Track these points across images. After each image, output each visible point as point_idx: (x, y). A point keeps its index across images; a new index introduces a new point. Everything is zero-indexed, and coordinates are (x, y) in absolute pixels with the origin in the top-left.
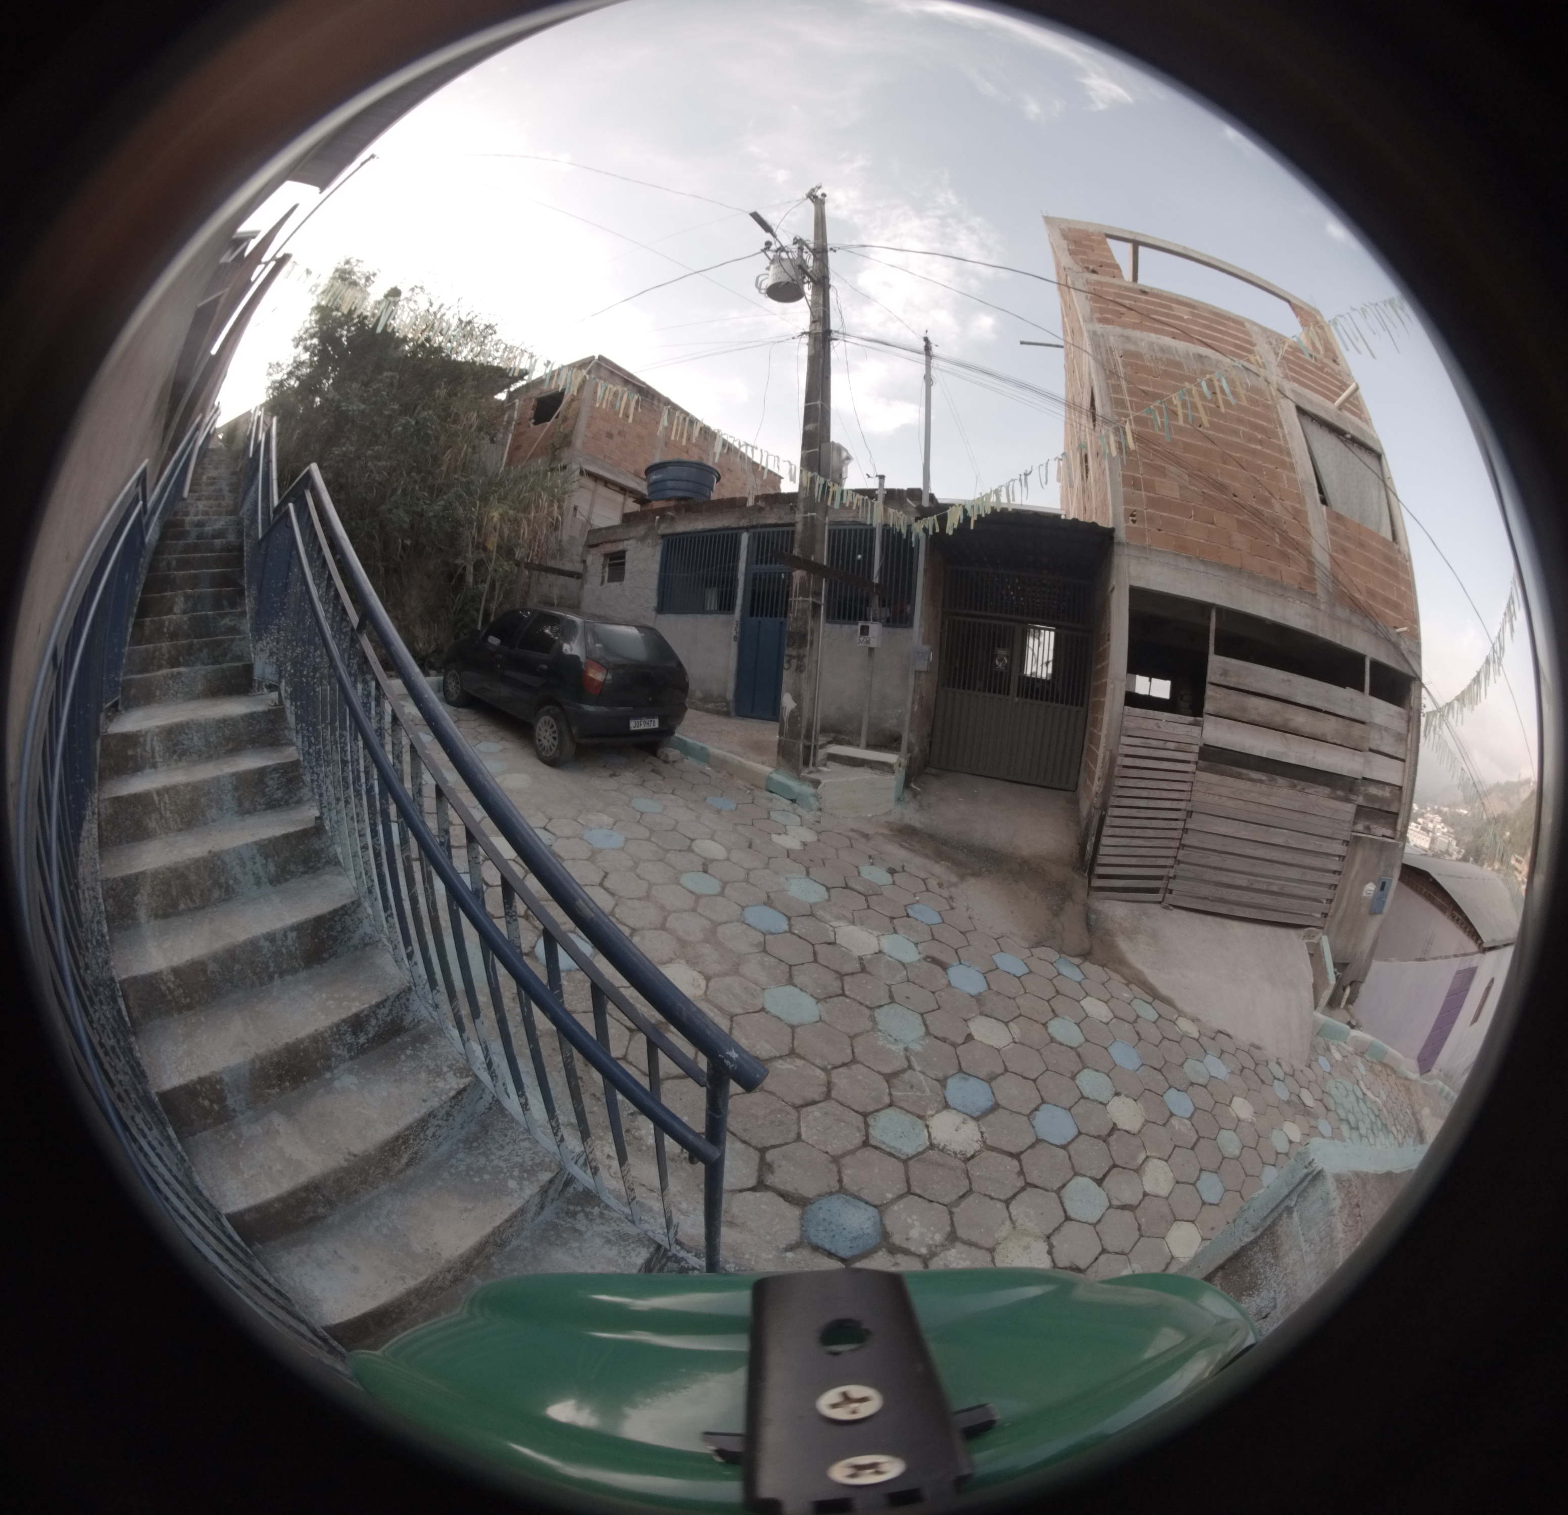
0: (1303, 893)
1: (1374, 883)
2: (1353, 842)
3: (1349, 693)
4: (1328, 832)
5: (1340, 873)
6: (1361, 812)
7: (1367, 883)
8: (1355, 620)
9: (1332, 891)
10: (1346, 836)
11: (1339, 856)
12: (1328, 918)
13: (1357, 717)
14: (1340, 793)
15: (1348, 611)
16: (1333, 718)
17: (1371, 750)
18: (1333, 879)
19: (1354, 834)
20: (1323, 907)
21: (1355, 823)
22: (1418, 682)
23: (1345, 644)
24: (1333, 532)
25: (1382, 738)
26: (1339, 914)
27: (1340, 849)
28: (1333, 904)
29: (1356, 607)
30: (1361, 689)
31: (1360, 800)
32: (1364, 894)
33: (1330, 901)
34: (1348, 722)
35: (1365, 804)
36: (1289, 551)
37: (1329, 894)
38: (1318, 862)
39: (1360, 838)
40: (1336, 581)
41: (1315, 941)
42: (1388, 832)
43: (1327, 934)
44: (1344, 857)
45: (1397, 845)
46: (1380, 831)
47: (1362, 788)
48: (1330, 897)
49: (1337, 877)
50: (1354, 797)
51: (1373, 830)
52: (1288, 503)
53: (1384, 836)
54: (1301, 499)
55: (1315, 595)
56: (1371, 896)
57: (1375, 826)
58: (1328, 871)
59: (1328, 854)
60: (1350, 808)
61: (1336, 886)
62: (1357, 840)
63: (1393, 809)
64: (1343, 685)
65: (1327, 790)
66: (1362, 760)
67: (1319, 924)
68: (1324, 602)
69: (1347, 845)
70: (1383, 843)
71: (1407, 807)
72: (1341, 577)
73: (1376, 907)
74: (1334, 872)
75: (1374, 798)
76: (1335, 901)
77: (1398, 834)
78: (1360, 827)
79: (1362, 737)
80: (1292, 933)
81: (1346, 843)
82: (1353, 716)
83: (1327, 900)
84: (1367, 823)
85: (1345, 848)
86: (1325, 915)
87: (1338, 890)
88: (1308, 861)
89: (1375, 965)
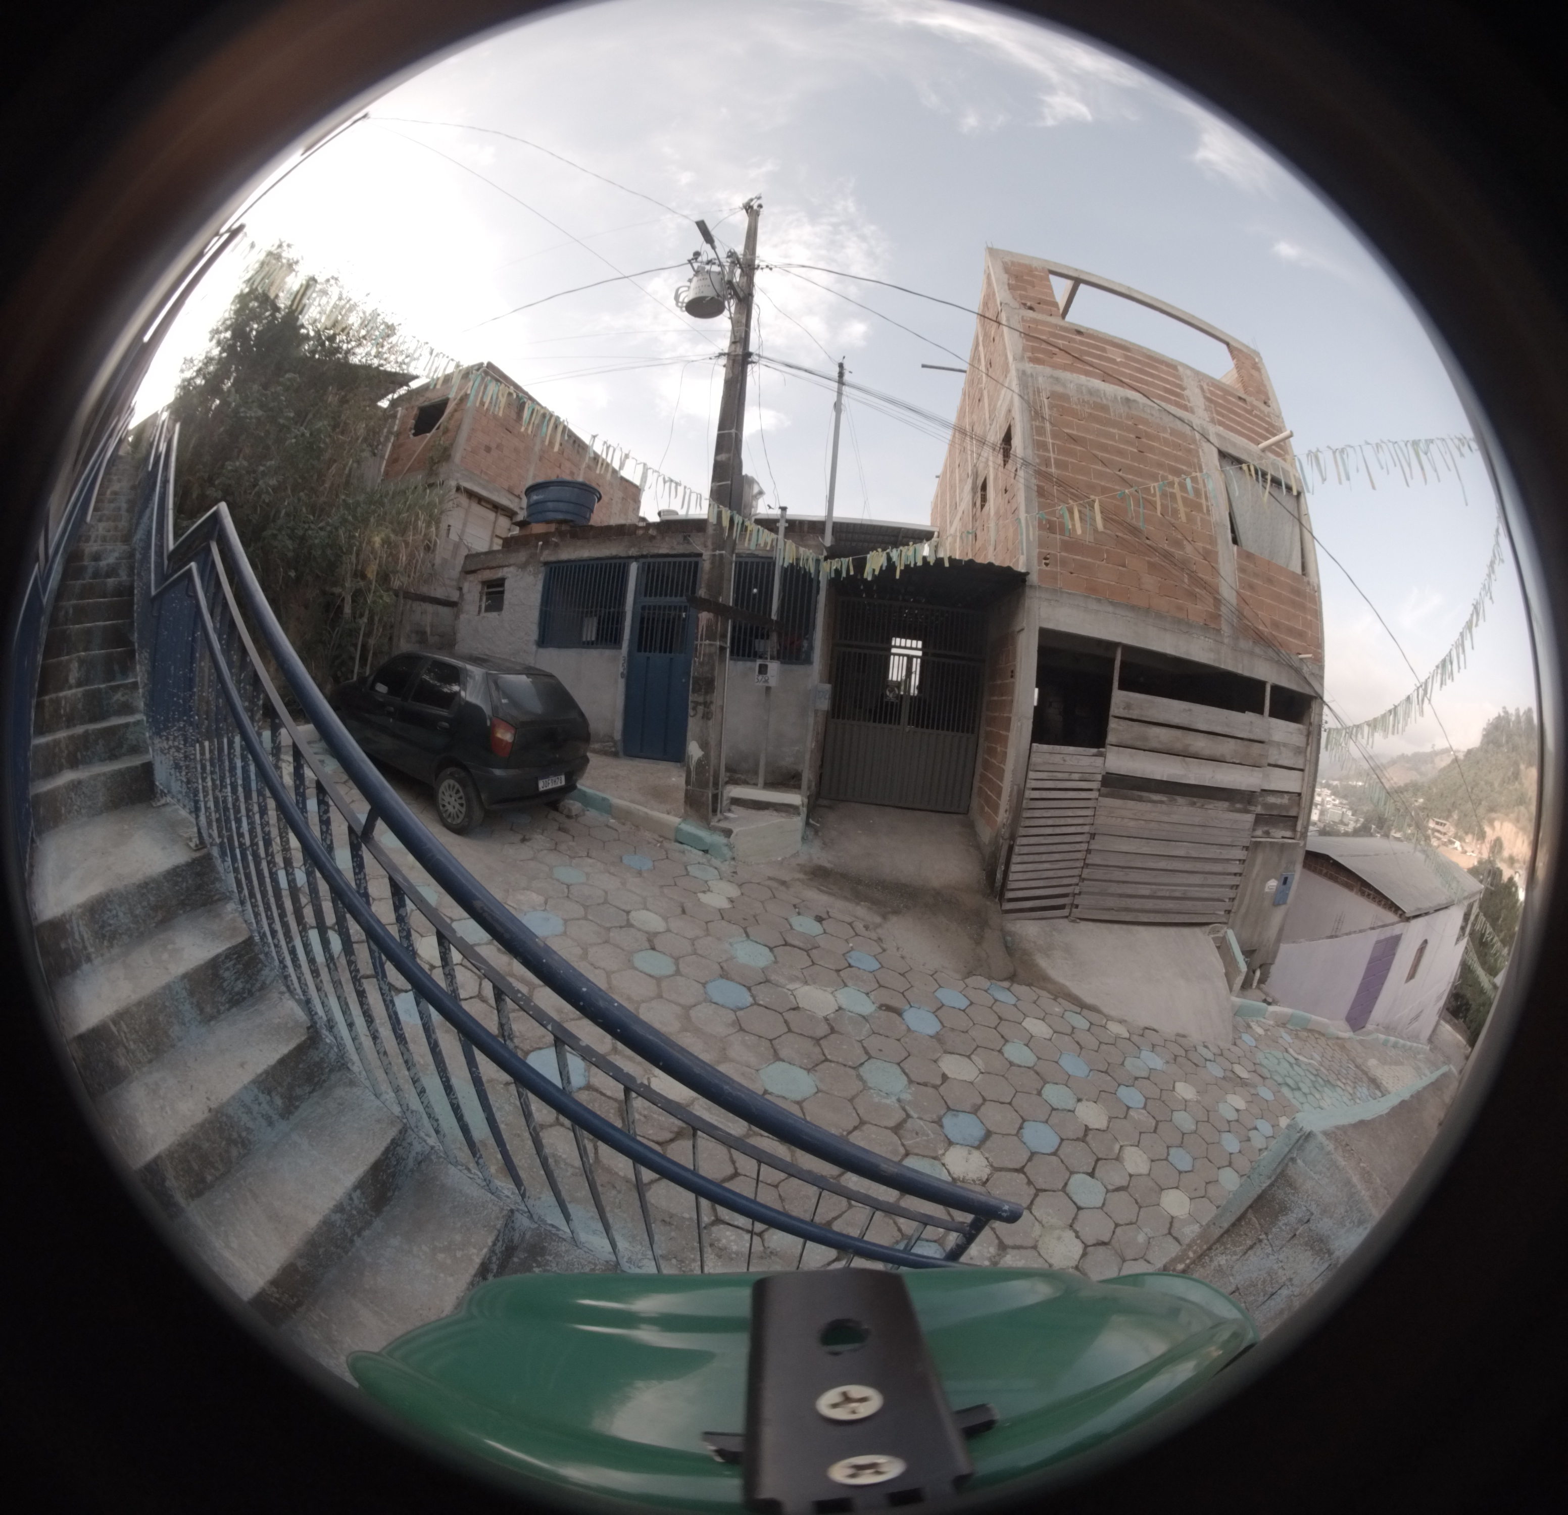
0: (1205, 895)
1: (1276, 879)
2: (1254, 847)
3: (1248, 717)
4: (1228, 841)
5: (1240, 874)
6: (1260, 820)
7: (1269, 880)
8: (1257, 650)
9: (1234, 891)
10: (1246, 842)
11: (1240, 860)
12: (1232, 914)
13: (1256, 738)
14: (1238, 806)
15: (1251, 643)
16: (1232, 741)
17: (1269, 765)
18: (1235, 880)
19: (1254, 840)
20: (1227, 905)
21: (1254, 830)
22: (1319, 701)
23: (1247, 674)
24: (1242, 570)
25: (1280, 754)
26: (1243, 910)
27: (1241, 854)
28: (1236, 902)
29: (1260, 638)
30: (1261, 712)
31: (1259, 809)
32: (1267, 890)
33: (1233, 899)
34: (1246, 743)
35: (1263, 812)
36: (1197, 590)
37: (1232, 894)
38: (1218, 868)
39: (1260, 842)
40: (1241, 615)
41: (1220, 935)
42: (1288, 834)
43: (1232, 928)
44: (1244, 861)
45: (1298, 844)
46: (1279, 834)
47: (1260, 799)
48: (1232, 896)
49: (1238, 878)
50: (1253, 808)
51: (1272, 834)
52: (1200, 544)
53: (1283, 837)
54: (1212, 541)
55: (1219, 631)
56: (1274, 890)
57: (1274, 830)
58: (1230, 874)
59: (1228, 860)
60: (1250, 818)
61: (1237, 886)
62: (1257, 845)
63: (1293, 813)
64: (1243, 712)
65: (1226, 804)
66: (1261, 776)
67: (1224, 920)
68: (1229, 636)
69: (1247, 850)
70: (1283, 845)
71: (1306, 811)
72: (1246, 612)
73: (1279, 899)
74: (1235, 874)
75: (1274, 806)
76: (1238, 898)
77: (1298, 835)
78: (1259, 832)
79: (1261, 755)
80: (1197, 930)
81: (1247, 848)
82: (1252, 737)
83: (1230, 899)
84: (1266, 829)
85: (1245, 853)
86: (1229, 912)
87: (1239, 890)
88: (1208, 867)
89: (1284, 947)
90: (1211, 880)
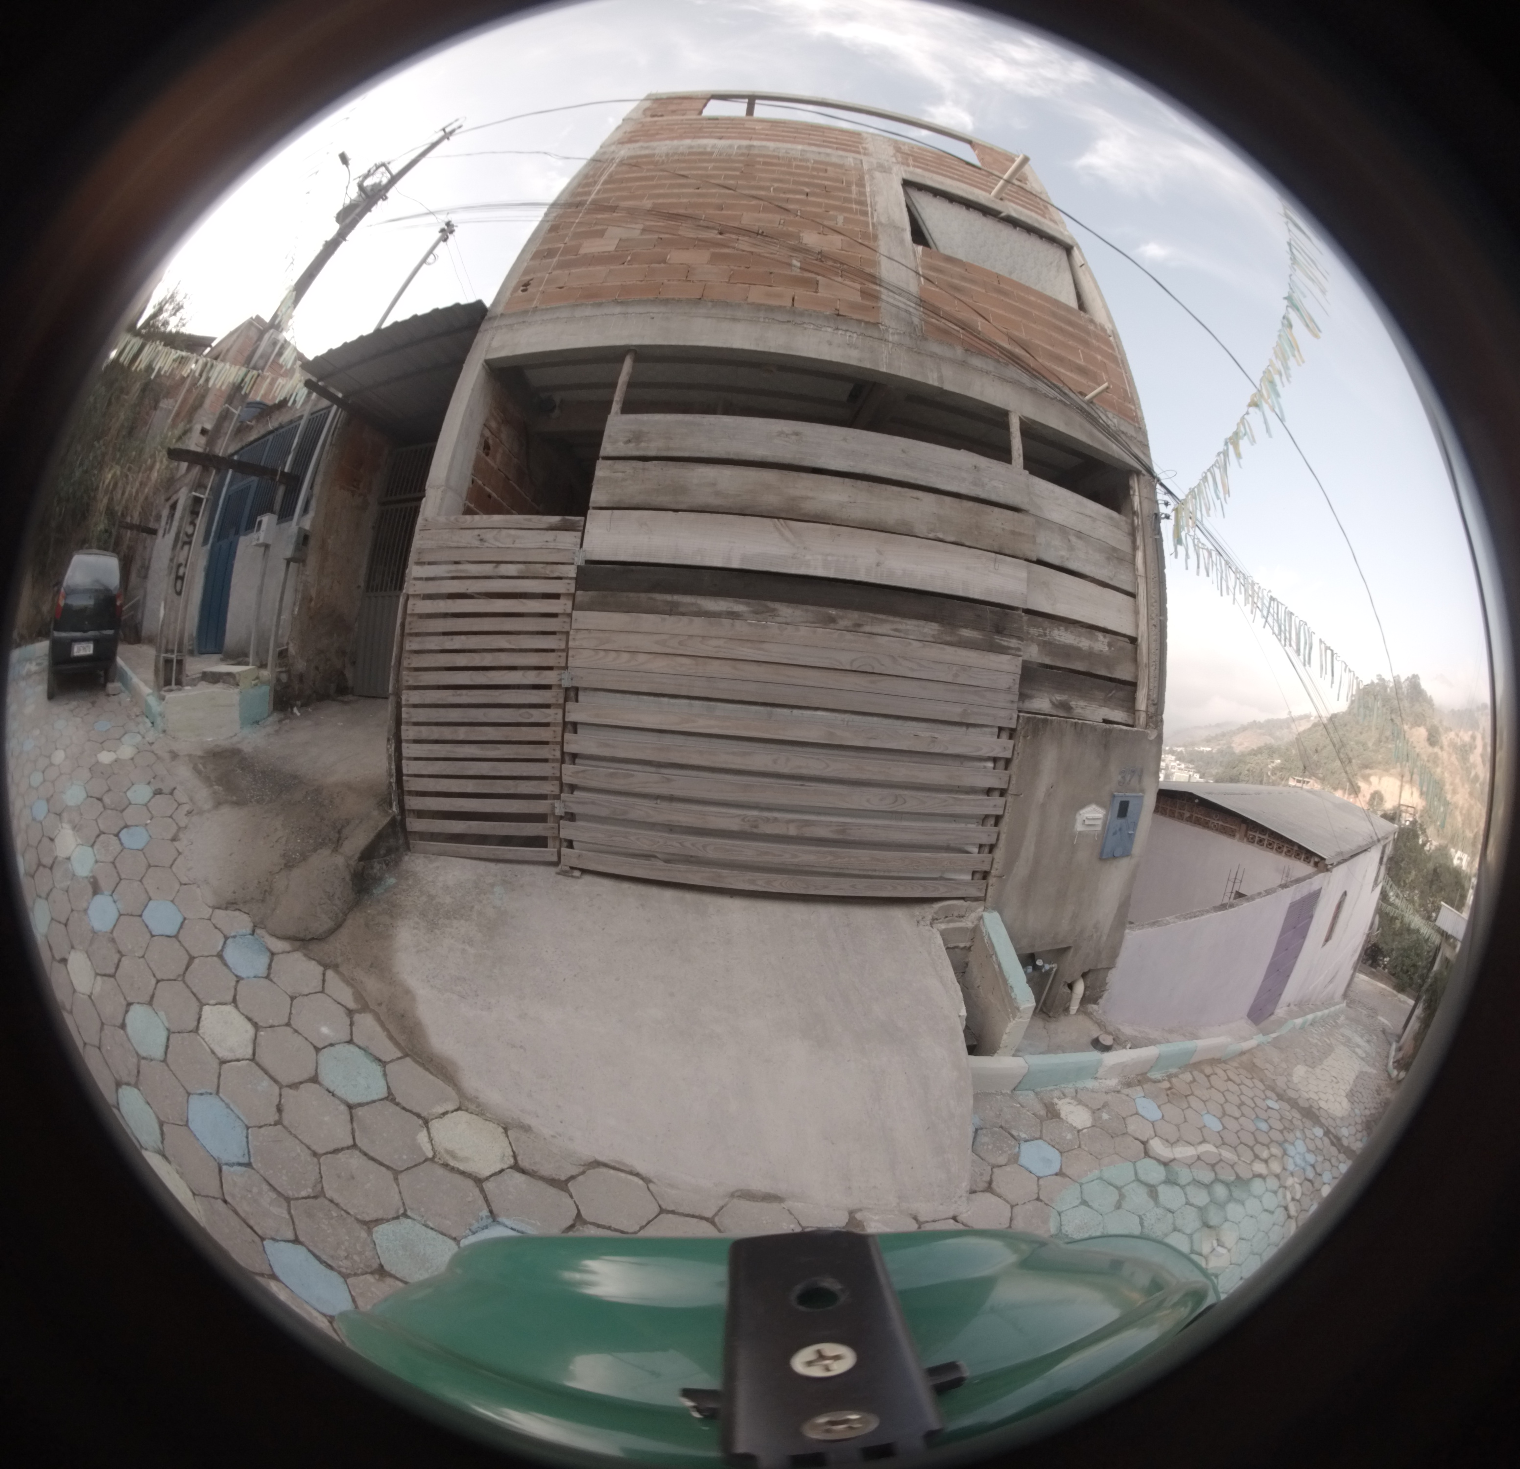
1: (1101, 805)
2: (1027, 732)
4: (954, 712)
5: (1003, 793)
6: (1038, 674)
7: (1083, 806)
9: (989, 828)
10: (1006, 718)
11: (995, 760)
12: (992, 879)
14: (970, 635)
15: (958, 349)
17: (1040, 561)
18: (993, 805)
19: (1027, 715)
20: (975, 859)
21: (1025, 696)
25: (1069, 545)
26: (1021, 870)
27: (1001, 747)
28: (999, 854)
29: (983, 349)
30: (1004, 459)
31: (1033, 653)
32: (1079, 827)
33: (992, 848)
35: (1044, 659)
37: (985, 835)
38: (935, 774)
39: (1044, 722)
41: (961, 923)
42: (1118, 715)
43: (996, 907)
44: (1008, 762)
45: (1141, 736)
46: (1096, 712)
47: (1031, 629)
48: (986, 840)
49: (996, 800)
50: (1013, 645)
51: (1077, 709)
53: (1103, 722)
56: (1099, 828)
57: (1085, 704)
58: (972, 790)
59: (959, 757)
60: (1006, 665)
61: (998, 819)
62: (1037, 727)
63: (1125, 674)
65: (931, 628)
67: (969, 890)
69: (1011, 737)
70: (1105, 734)
71: (1153, 672)
73: (1114, 847)
74: (989, 791)
75: (1069, 651)
76: (1002, 845)
77: (1142, 718)
78: (1039, 702)
79: (1015, 536)
80: (895, 913)
81: (1012, 733)
83: (981, 846)
84: (1059, 697)
85: (1004, 740)
86: (985, 875)
87: (1004, 826)
88: (901, 771)
89: (1133, 937)
90: (913, 802)
